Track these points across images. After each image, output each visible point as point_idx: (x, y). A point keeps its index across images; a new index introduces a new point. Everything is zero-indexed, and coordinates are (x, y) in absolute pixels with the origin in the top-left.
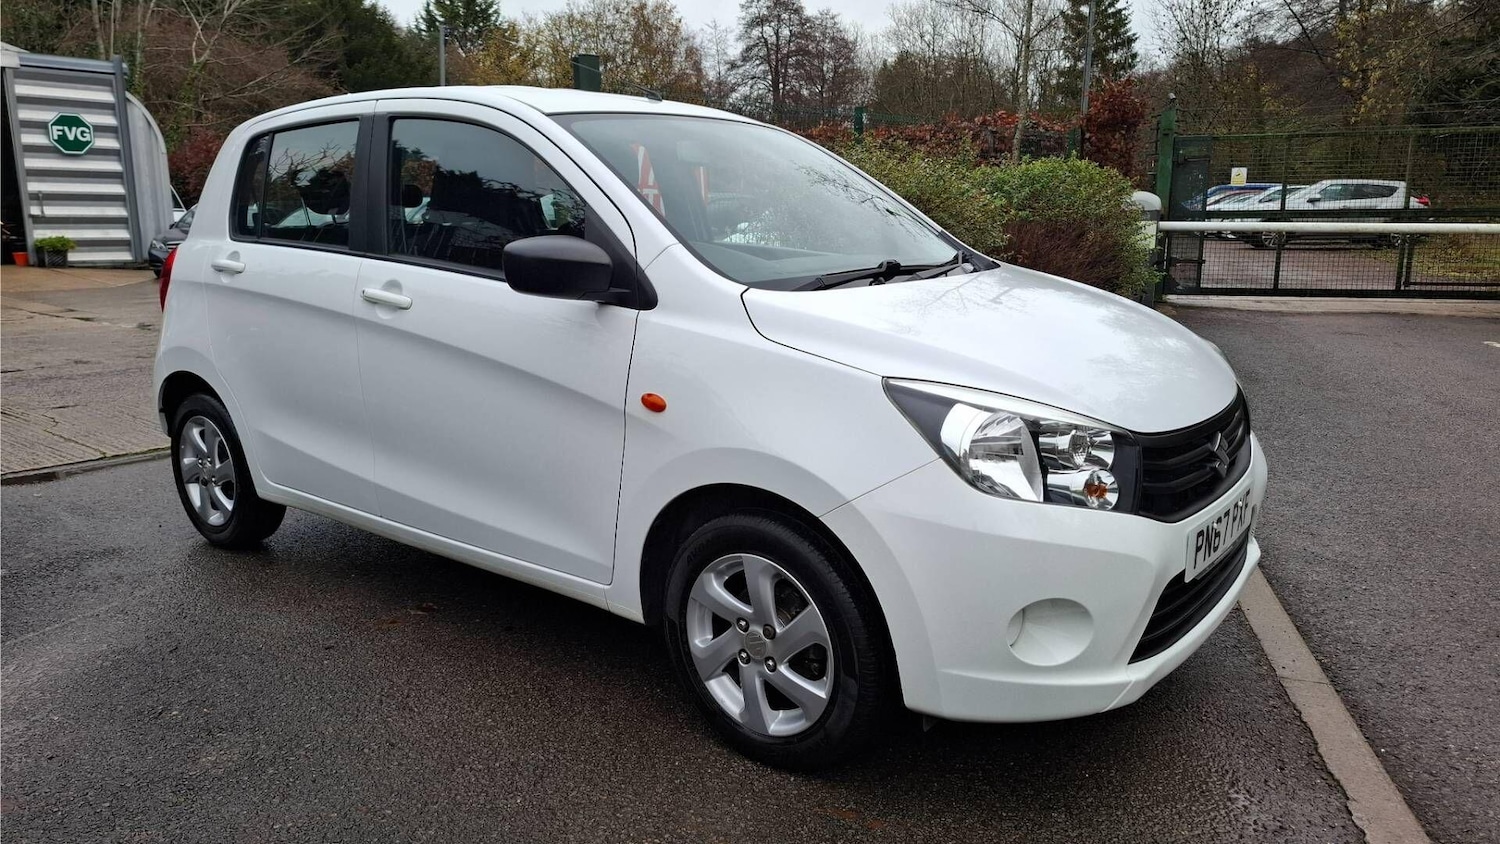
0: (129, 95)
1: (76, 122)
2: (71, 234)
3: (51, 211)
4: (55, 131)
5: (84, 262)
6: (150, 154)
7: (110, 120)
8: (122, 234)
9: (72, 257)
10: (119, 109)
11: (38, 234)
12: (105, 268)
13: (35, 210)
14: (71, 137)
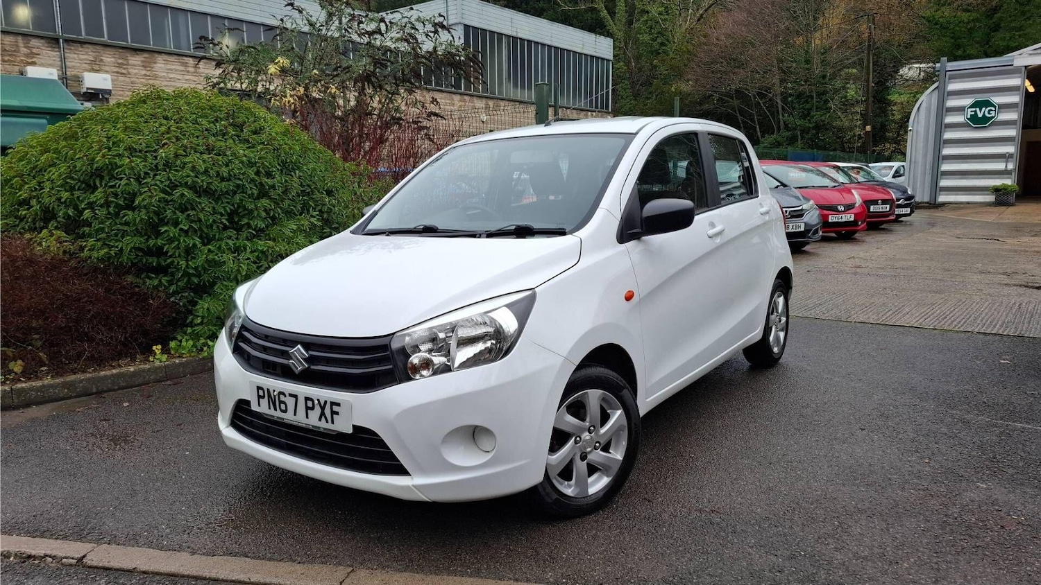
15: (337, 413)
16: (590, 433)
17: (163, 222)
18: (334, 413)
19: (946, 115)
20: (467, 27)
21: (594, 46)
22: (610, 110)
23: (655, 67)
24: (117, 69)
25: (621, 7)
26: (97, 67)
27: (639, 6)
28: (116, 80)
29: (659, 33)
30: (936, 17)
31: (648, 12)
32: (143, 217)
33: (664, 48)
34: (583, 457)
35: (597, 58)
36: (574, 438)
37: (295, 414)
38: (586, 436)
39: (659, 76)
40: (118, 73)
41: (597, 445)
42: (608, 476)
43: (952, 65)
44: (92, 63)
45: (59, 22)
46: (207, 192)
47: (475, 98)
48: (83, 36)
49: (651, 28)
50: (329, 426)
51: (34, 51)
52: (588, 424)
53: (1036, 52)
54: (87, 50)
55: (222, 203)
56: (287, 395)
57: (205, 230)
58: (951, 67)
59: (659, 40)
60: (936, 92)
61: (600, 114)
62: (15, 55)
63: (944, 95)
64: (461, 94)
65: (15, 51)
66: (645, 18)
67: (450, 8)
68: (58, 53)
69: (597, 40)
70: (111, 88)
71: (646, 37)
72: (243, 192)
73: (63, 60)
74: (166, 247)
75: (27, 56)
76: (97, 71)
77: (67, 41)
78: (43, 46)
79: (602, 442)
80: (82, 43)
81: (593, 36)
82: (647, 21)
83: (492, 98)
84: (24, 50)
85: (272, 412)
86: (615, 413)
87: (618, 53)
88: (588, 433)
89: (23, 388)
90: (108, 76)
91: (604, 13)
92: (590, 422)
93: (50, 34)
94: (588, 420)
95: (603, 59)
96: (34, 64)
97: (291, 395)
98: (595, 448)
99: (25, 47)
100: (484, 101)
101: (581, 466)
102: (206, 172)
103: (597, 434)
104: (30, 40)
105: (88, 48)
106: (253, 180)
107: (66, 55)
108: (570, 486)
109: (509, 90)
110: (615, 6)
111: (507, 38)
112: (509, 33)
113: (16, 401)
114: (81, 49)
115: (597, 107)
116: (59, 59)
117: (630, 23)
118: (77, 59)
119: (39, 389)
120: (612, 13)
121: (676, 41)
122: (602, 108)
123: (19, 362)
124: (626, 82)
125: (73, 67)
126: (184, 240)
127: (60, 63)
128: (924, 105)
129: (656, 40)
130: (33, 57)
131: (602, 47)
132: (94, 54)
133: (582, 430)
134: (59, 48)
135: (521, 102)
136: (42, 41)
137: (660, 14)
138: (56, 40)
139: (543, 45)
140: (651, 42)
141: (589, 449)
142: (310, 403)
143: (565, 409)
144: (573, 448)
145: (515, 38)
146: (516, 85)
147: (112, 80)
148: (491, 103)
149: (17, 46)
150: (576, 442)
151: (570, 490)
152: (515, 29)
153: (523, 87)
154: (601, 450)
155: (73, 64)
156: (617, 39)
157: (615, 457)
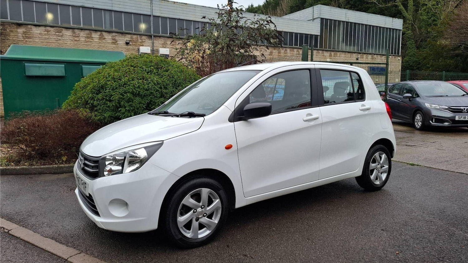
16: (202, 208)
17: (120, 107)
20: (322, 19)
21: (392, 24)
22: (400, 55)
23: (429, 32)
24: (171, 47)
25: (411, 3)
26: (165, 46)
27: (422, 2)
28: (171, 51)
29: (432, 15)
31: (426, 5)
32: (113, 104)
33: (435, 22)
34: (197, 220)
35: (393, 29)
36: (193, 210)
38: (199, 210)
39: (431, 37)
40: (172, 48)
41: (205, 214)
42: (209, 230)
44: (163, 44)
45: (152, 29)
46: (139, 95)
47: (324, 51)
48: (161, 34)
49: (428, 13)
51: (143, 41)
52: (201, 204)
54: (161, 39)
55: (145, 99)
57: (136, 110)
59: (432, 19)
61: (394, 57)
62: (137, 43)
64: (317, 50)
65: (137, 41)
66: (425, 7)
67: (314, 11)
68: (151, 41)
69: (394, 20)
70: (169, 54)
71: (425, 17)
72: (153, 95)
73: (153, 43)
74: (121, 116)
75: (141, 43)
76: (165, 47)
77: (155, 36)
78: (146, 39)
79: (207, 214)
80: (160, 37)
81: (391, 18)
82: (426, 9)
83: (333, 51)
84: (140, 41)
86: (216, 201)
87: (408, 26)
88: (200, 209)
89: (62, 166)
90: (168, 49)
91: (401, 7)
92: (202, 204)
93: (149, 34)
94: (201, 202)
95: (396, 30)
96: (143, 45)
98: (204, 216)
99: (140, 39)
100: (329, 53)
101: (195, 224)
102: (139, 87)
103: (205, 209)
104: (142, 37)
105: (162, 39)
106: (157, 91)
107: (154, 42)
108: (189, 233)
109: (343, 46)
110: (408, 3)
111: (343, 22)
112: (344, 20)
113: (59, 171)
114: (159, 39)
116: (152, 43)
117: (417, 11)
118: (158, 42)
119: (67, 167)
120: (406, 6)
121: (441, 18)
122: (395, 53)
123: (66, 157)
124: (412, 40)
125: (156, 46)
126: (127, 114)
127: (152, 45)
129: (430, 19)
130: (143, 43)
131: (397, 24)
132: (164, 41)
133: (198, 207)
134: (152, 39)
135: (349, 52)
136: (146, 37)
137: (434, 5)
138: (151, 36)
139: (362, 25)
140: (427, 20)
141: (200, 216)
143: (190, 196)
144: (192, 215)
145: (347, 22)
146: (346, 44)
147: (170, 51)
148: (333, 53)
149: (138, 39)
150: (194, 212)
151: (189, 235)
152: (348, 18)
153: (350, 45)
154: (207, 217)
155: (157, 45)
156: (408, 19)
157: (214, 222)
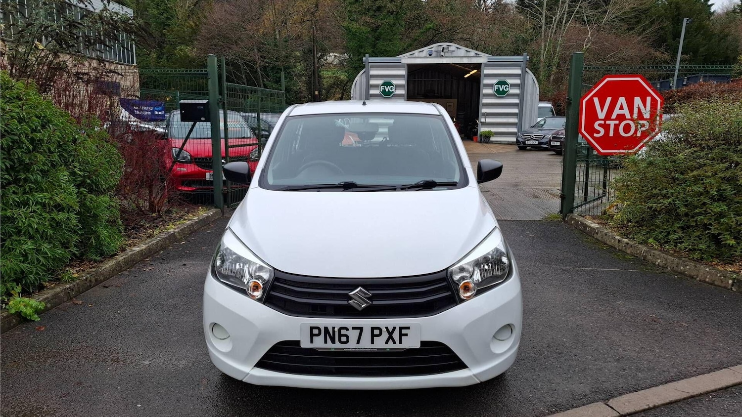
0: (527, 70)
1: (504, 83)
2: (494, 130)
3: (489, 120)
4: (496, 87)
5: (497, 141)
6: (532, 95)
7: (518, 81)
8: (514, 130)
9: (492, 139)
10: (522, 77)
11: (483, 129)
12: (504, 144)
13: (483, 120)
14: (501, 90)
15: (406, 335)
18: (401, 335)
19: (370, 89)
23: (165, 35)
29: (164, 10)
30: (350, 27)
33: (170, 21)
37: (358, 342)
39: (168, 42)
43: (372, 59)
50: (397, 346)
53: (411, 56)
56: (350, 329)
58: (371, 60)
59: (165, 15)
60: (365, 74)
61: (127, 67)
63: (369, 77)
71: (155, 12)
85: (330, 345)
97: (354, 328)
115: (124, 61)
121: (180, 17)
122: (129, 62)
128: (358, 82)
140: (158, 15)
142: (375, 333)
